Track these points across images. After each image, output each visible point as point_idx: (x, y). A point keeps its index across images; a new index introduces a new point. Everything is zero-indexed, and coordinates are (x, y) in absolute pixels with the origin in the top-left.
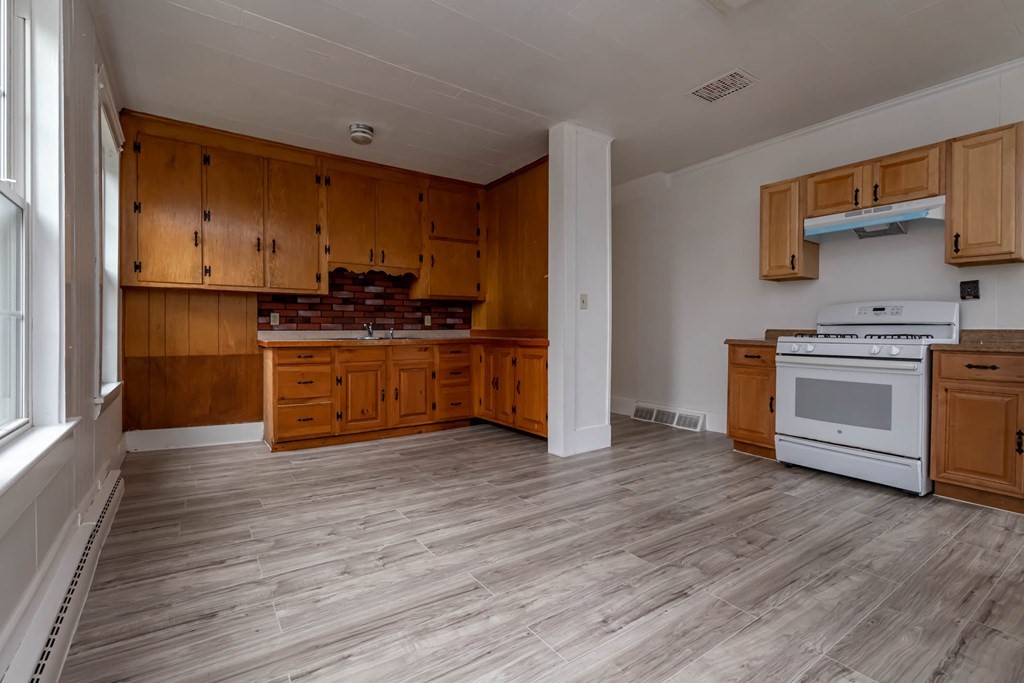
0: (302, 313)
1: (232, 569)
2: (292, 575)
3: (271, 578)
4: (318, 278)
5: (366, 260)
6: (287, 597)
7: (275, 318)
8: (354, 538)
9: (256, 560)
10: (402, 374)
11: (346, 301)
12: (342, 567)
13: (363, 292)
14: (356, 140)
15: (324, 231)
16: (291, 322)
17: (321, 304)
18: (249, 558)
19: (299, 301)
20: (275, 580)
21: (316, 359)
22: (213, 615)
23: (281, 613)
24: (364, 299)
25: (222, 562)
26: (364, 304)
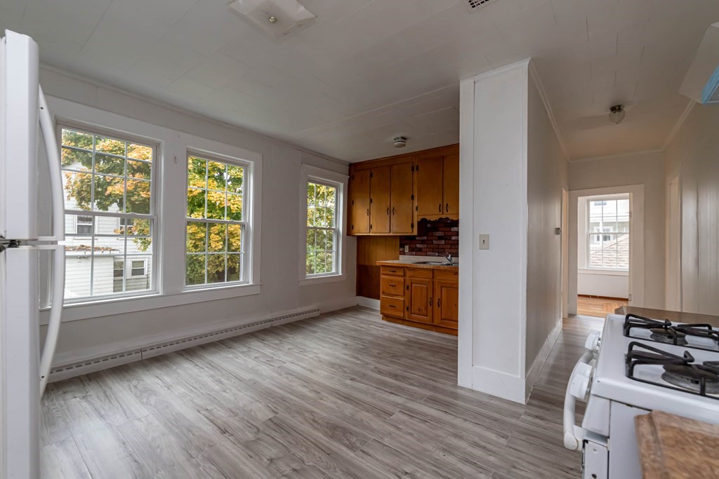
0: (418, 246)
4: (412, 226)
5: (437, 211)
7: (407, 249)
10: (443, 289)
11: (440, 238)
13: (450, 231)
14: (398, 146)
15: (416, 199)
16: (413, 251)
17: (427, 240)
19: (417, 238)
21: (397, 273)
24: (451, 236)
26: (450, 239)
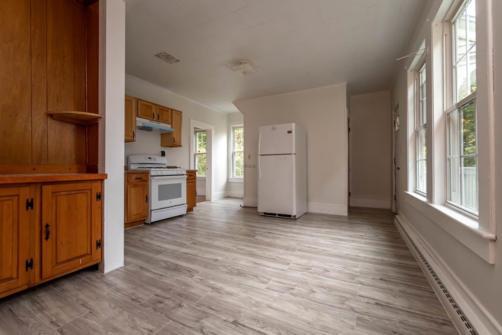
1: (373, 297)
2: (346, 280)
3: (355, 283)
6: (353, 273)
8: (307, 283)
9: (359, 296)
12: (326, 273)
18: (362, 299)
20: (354, 281)
22: (381, 279)
23: (357, 270)
25: (377, 304)
